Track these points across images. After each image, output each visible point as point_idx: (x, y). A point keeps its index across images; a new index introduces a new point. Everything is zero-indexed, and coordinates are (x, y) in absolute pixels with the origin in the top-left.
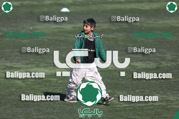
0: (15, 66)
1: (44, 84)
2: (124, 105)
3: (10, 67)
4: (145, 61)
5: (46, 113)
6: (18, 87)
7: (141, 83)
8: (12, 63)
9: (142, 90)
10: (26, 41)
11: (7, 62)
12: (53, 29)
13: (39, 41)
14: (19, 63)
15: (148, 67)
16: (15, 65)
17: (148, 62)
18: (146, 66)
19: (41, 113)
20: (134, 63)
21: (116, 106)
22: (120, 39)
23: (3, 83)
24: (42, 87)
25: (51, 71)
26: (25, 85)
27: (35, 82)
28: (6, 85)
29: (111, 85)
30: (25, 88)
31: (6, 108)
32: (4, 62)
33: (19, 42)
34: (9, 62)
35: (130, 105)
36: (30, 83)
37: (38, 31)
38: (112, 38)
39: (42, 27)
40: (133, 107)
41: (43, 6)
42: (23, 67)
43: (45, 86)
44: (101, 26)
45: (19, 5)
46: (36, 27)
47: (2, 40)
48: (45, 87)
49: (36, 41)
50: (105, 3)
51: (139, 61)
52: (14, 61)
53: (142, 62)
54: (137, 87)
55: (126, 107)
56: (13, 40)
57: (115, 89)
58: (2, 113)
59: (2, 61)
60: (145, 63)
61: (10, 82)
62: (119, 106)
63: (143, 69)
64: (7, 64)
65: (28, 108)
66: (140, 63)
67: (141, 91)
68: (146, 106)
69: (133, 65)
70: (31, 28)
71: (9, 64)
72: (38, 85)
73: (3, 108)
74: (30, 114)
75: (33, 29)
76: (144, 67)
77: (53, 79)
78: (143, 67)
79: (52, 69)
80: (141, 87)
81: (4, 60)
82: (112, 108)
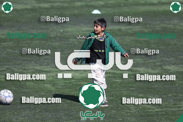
0: (44, 70)
1: (74, 88)
2: (156, 110)
3: (40, 71)
4: (178, 65)
5: (76, 118)
6: (48, 91)
7: (174, 86)
8: (42, 67)
9: (175, 94)
10: (57, 44)
11: (37, 65)
12: (84, 31)
13: (70, 44)
14: (49, 66)
15: (180, 70)
16: (45, 68)
17: (181, 66)
18: (179, 69)
19: (71, 118)
20: (167, 66)
21: (148, 110)
22: (153, 41)
23: (32, 87)
24: (72, 91)
25: (81, 75)
26: (55, 89)
27: (65, 85)
28: (35, 89)
29: (143, 89)
30: (55, 92)
31: (35, 113)
32: (34, 65)
33: (49, 45)
34: (38, 65)
35: (163, 110)
36: (60, 87)
37: (69, 34)
38: (144, 41)
39: (73, 29)
40: (166, 112)
41: (74, 7)
42: (53, 71)
43: (75, 89)
44: (133, 29)
45: (49, 7)
46: (66, 30)
47: (31, 43)
48: (75, 91)
49: (67, 44)
50: (137, 5)
51: (171, 64)
52: (44, 64)
53: (175, 66)
54: (169, 91)
55: (158, 112)
56: (43, 43)
57: (147, 93)
58: (31, 118)
59: (32, 65)
60: (178, 66)
61: (40, 86)
62: (151, 110)
63: (175, 72)
64: (36, 68)
65: (58, 112)
66: (173, 66)
67: (174, 96)
68: (179, 110)
69: (165, 68)
70: (62, 31)
71: (38, 68)
72: (68, 89)
73: (33, 113)
74: (59, 118)
75: (63, 32)
76: (177, 70)
77: (84, 83)
78: (175, 70)
79: (82, 73)
80: (173, 91)
81: (33, 63)
82: (144, 112)
